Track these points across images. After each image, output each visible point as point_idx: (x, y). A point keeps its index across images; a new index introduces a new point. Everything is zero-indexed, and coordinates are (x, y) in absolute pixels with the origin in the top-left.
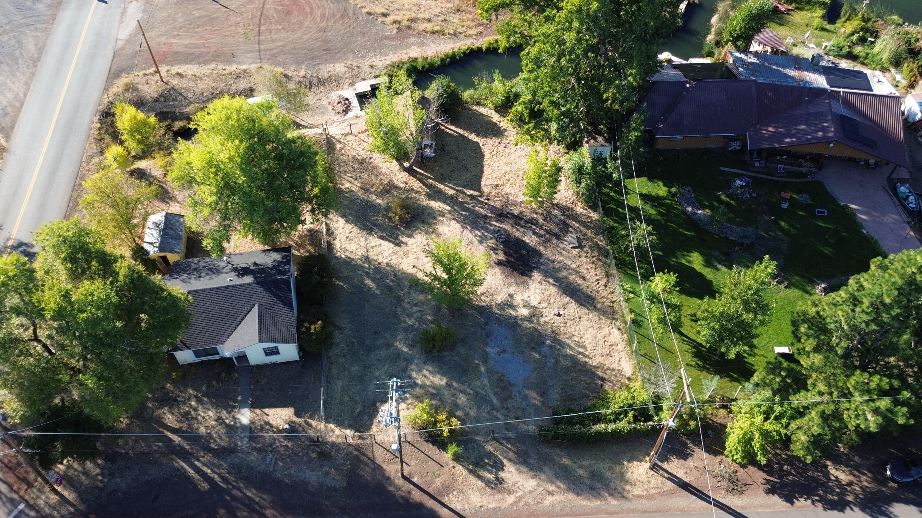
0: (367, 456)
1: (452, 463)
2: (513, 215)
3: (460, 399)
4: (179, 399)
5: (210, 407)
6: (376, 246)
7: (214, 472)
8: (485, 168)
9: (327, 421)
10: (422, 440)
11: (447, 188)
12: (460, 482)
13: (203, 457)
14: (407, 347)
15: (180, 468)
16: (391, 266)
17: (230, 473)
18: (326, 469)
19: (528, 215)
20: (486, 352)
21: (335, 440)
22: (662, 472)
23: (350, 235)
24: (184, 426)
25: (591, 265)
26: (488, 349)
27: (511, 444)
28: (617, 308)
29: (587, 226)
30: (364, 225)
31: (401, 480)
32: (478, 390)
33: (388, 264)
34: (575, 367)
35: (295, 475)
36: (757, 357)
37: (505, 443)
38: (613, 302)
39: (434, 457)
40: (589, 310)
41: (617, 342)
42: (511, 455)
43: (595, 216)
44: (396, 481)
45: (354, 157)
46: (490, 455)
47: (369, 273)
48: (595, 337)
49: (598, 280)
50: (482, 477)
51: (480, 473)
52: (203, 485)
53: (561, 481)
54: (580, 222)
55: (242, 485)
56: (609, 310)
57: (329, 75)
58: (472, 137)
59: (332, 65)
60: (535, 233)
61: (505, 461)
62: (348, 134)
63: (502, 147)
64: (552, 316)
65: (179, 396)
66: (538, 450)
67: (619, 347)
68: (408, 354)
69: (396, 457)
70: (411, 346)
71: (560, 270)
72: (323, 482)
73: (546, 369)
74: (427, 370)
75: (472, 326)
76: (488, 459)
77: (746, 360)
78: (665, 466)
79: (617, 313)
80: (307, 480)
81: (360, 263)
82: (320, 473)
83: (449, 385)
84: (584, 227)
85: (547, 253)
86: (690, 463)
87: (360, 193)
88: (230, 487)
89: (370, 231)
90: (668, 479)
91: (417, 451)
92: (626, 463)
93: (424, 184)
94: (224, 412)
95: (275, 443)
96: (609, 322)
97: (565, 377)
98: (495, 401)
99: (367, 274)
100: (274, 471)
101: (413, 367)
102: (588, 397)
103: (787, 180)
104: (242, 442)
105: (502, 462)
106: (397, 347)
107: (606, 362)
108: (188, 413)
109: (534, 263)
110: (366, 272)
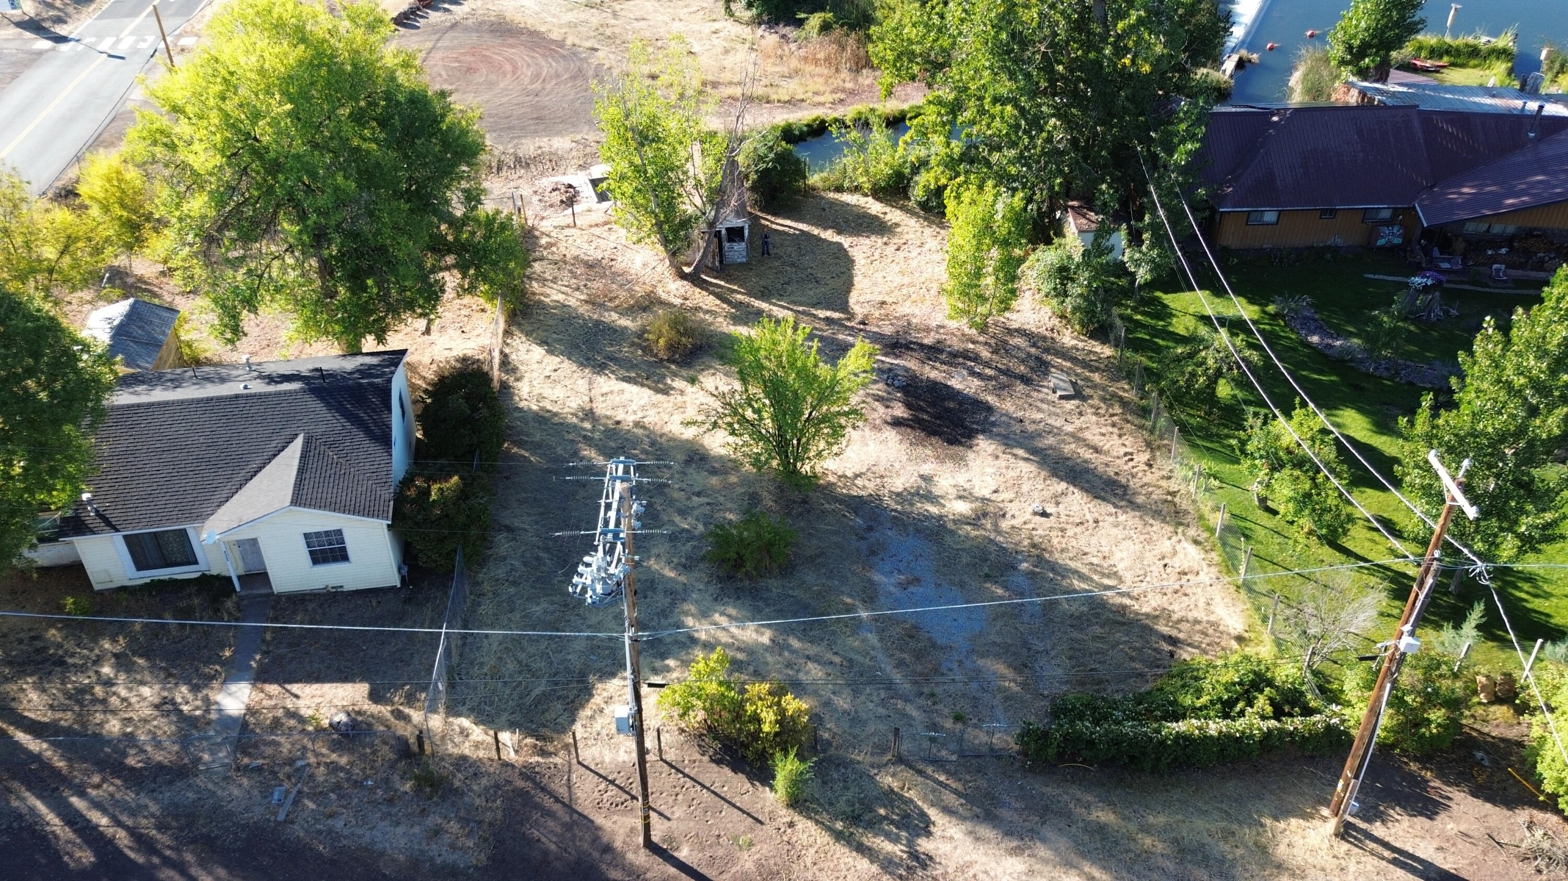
0: (551, 794)
1: (785, 815)
2: (922, 346)
3: (807, 673)
4: (70, 661)
5: (148, 678)
6: (612, 392)
7: (119, 823)
8: (856, 280)
9: (453, 710)
10: (706, 758)
11: (775, 308)
12: (809, 861)
13: (98, 787)
14: (675, 568)
15: (25, 811)
16: (644, 427)
17: (161, 827)
18: (434, 820)
19: (956, 344)
20: (870, 581)
21: (467, 752)
22: (1372, 845)
23: (553, 374)
24: (67, 719)
25: (1110, 429)
26: (877, 577)
27: (948, 773)
28: (1185, 504)
29: (1091, 366)
30: (588, 359)
31: (643, 852)
32: (852, 655)
33: (637, 424)
34: (1097, 615)
35: (346, 832)
36: (1554, 600)
37: (929, 770)
38: (1173, 494)
39: (737, 801)
40: (1116, 506)
41: (1196, 568)
42: (950, 799)
43: (1107, 351)
44: (630, 856)
45: (576, 258)
46: (890, 797)
47: (592, 438)
48: (1141, 558)
49: (1131, 454)
50: (870, 849)
51: (865, 840)
52: (78, 854)
53: (1094, 863)
54: (1073, 360)
55: (189, 857)
56: (1165, 509)
57: (539, 152)
58: (829, 235)
59: (546, 139)
60: (972, 373)
61: (933, 813)
62: (568, 226)
63: (890, 249)
64: (1028, 516)
65: (73, 655)
66: (1021, 788)
67: (1203, 577)
68: (677, 582)
69: (634, 798)
70: (685, 566)
71: (1040, 435)
72: (422, 852)
73: (1026, 618)
74: (722, 614)
75: (836, 533)
76: (885, 807)
77: (1529, 606)
78: (1378, 829)
79: (1186, 512)
80: (379, 846)
81: (575, 420)
82: (416, 830)
83: (777, 646)
84: (1084, 368)
85: (1007, 406)
86: (1446, 824)
87: (584, 310)
88: (156, 860)
89: (600, 368)
90: (1394, 862)
91: (689, 783)
92: (1268, 822)
93: (724, 300)
94: (184, 689)
95: (303, 757)
96: (1171, 529)
97: (1076, 635)
98: (897, 677)
99: (588, 440)
100: (289, 821)
101: (686, 606)
102: (1141, 675)
103: (1518, 292)
104: (212, 753)
105: (923, 815)
106: (649, 568)
107: (1175, 607)
108: (89, 689)
109: (977, 423)
110: (585, 437)
